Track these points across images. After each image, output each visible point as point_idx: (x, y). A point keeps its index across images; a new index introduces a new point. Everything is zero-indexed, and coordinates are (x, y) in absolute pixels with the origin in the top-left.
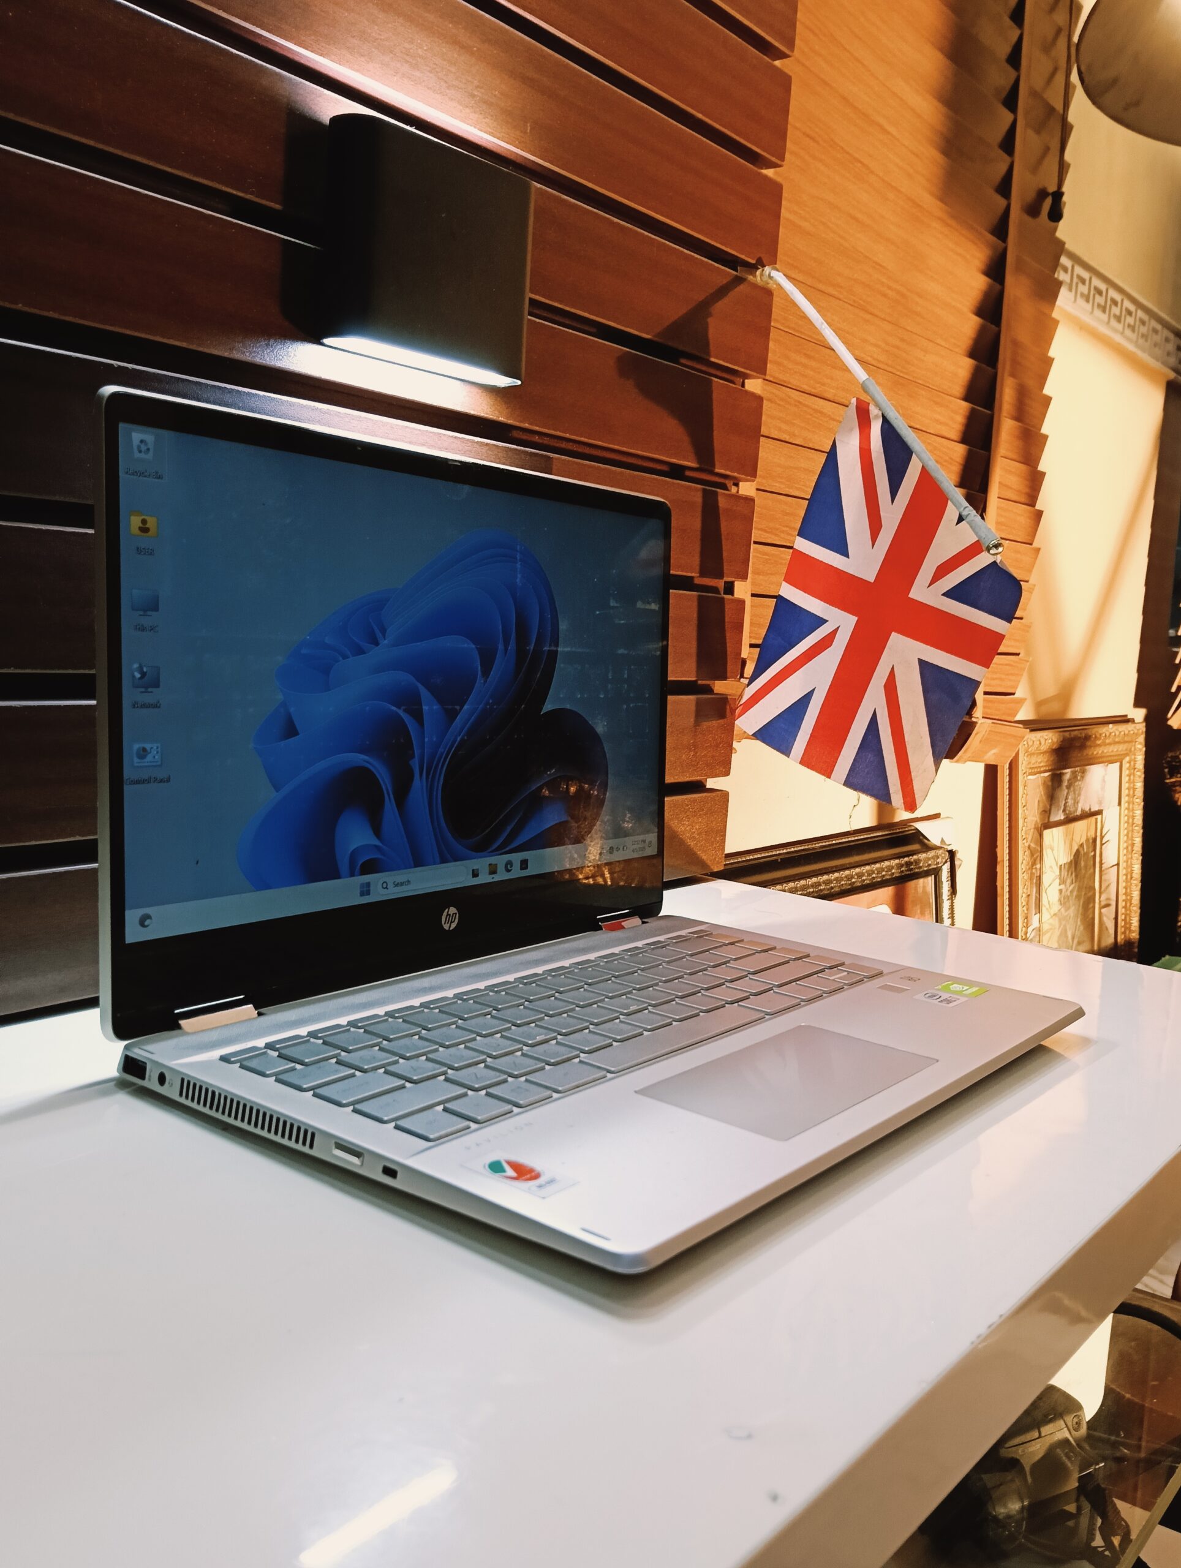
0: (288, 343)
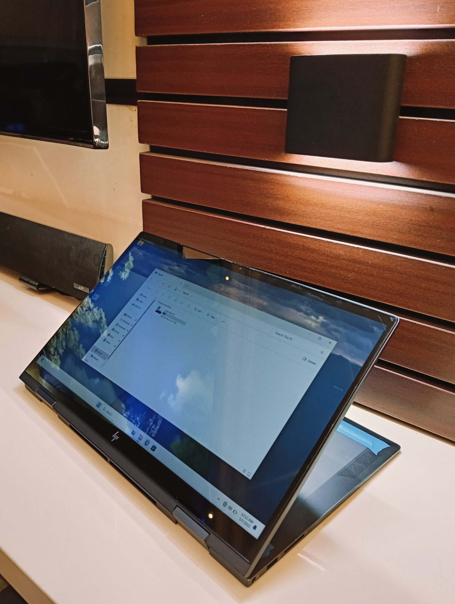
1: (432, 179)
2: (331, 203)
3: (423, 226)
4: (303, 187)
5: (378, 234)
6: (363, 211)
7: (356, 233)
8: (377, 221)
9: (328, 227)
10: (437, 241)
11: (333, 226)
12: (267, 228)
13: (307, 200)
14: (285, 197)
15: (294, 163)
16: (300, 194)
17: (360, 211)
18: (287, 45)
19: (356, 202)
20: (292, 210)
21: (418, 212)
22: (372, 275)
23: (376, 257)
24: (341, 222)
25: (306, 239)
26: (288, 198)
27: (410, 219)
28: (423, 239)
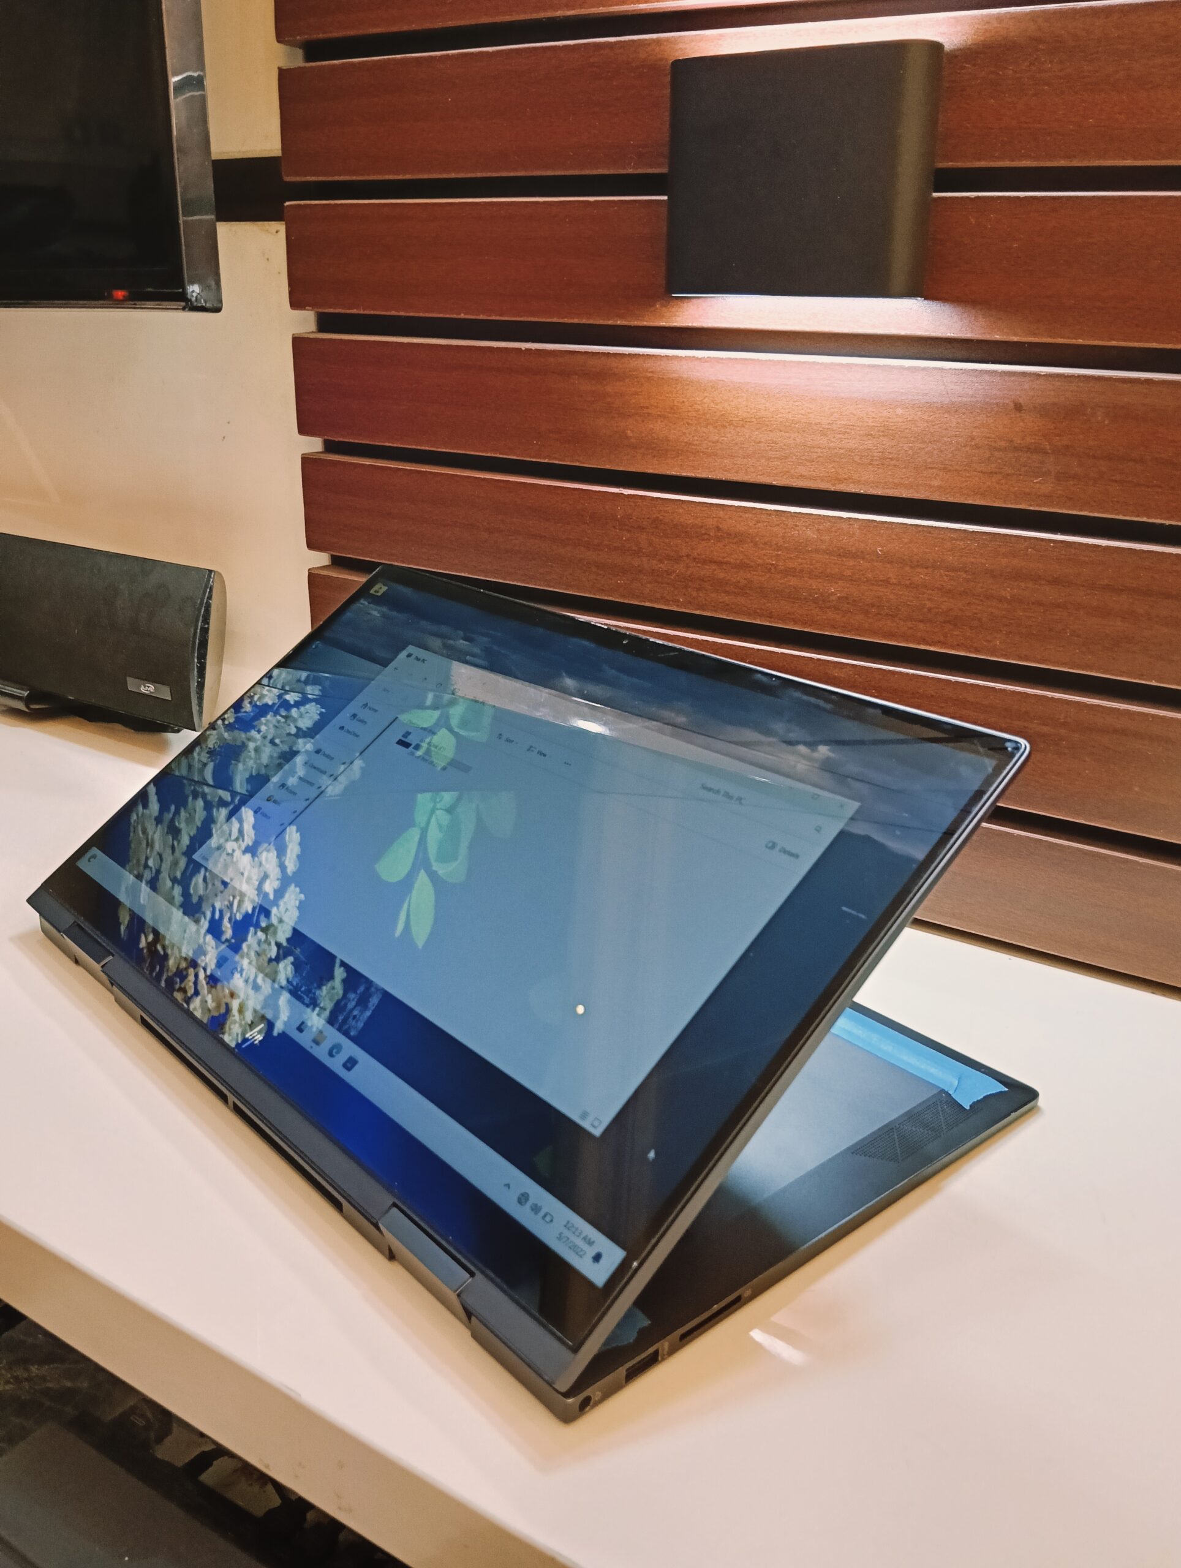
1: (1016, 335)
2: (781, 415)
3: (999, 450)
4: (711, 382)
5: (896, 481)
6: (858, 426)
7: (843, 482)
8: (892, 447)
9: (776, 475)
10: (1035, 481)
11: (787, 472)
12: (626, 494)
13: (723, 412)
14: (668, 410)
15: (687, 325)
16: (705, 401)
17: (851, 427)
18: (658, 42)
19: (841, 406)
20: (686, 442)
21: (987, 416)
22: (887, 582)
23: (894, 537)
24: (806, 460)
25: (723, 510)
26: (674, 413)
27: (970, 434)
28: (1000, 480)
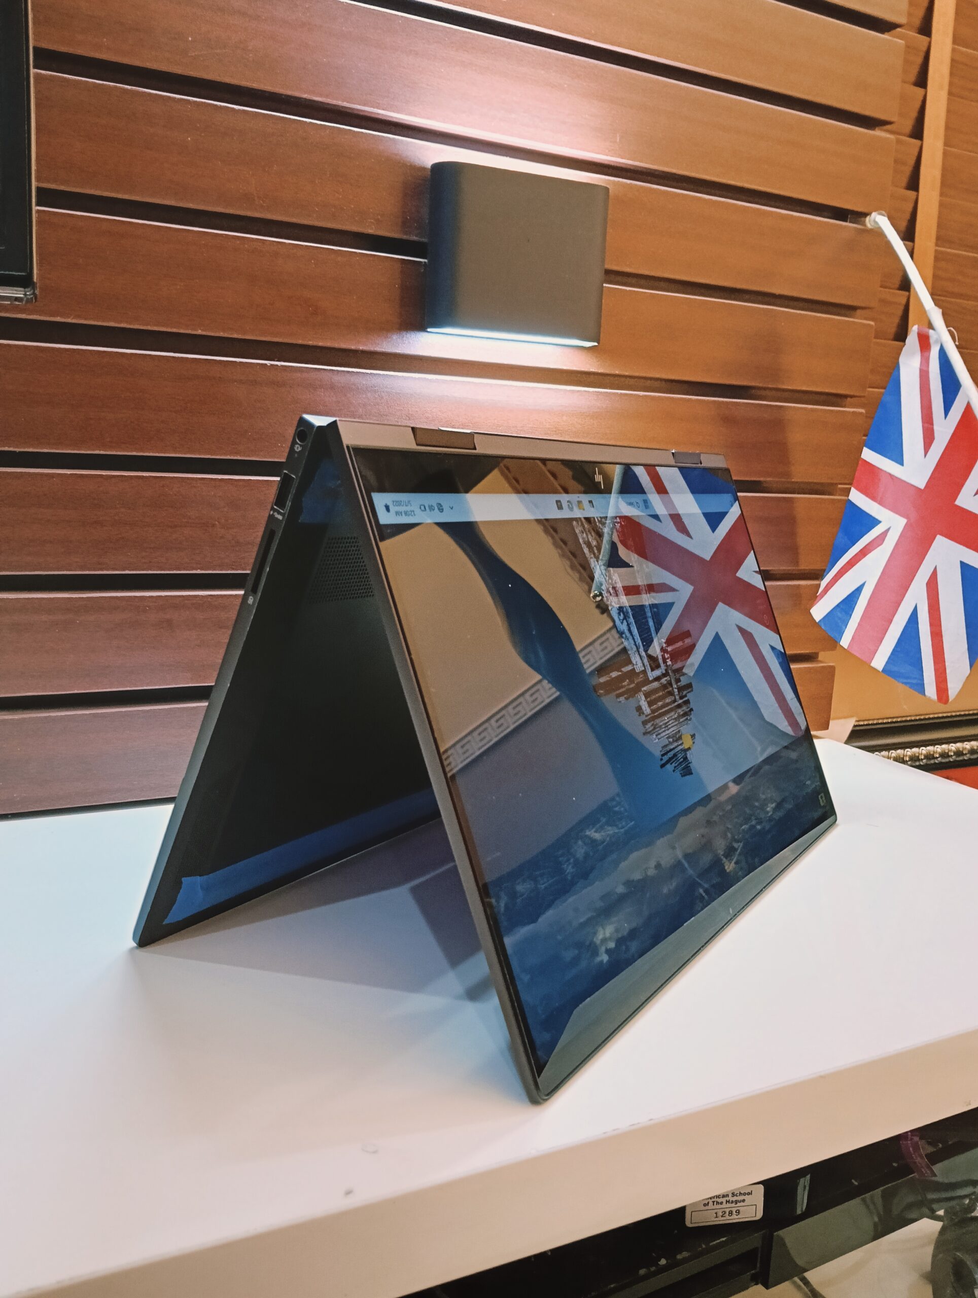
0: (404, 333)
